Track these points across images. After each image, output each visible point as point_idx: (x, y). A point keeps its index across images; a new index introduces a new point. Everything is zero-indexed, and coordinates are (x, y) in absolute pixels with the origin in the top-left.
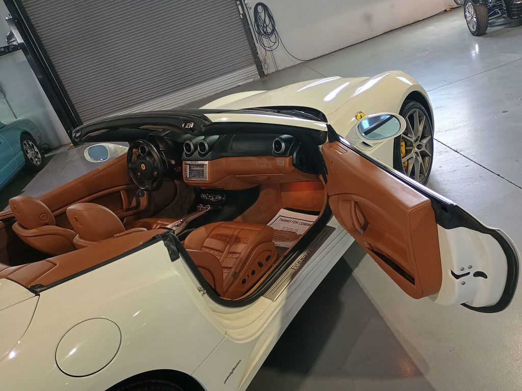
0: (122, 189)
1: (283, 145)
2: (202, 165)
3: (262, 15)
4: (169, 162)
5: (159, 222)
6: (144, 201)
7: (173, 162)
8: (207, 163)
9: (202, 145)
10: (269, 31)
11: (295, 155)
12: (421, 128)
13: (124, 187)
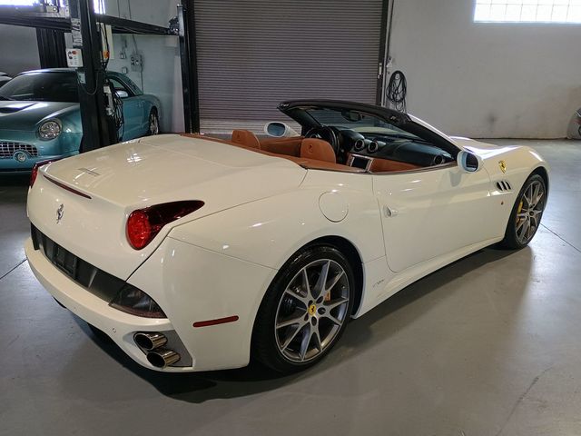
3: (398, 82)
7: (343, 151)
8: (372, 159)
10: (398, 98)
12: (538, 199)
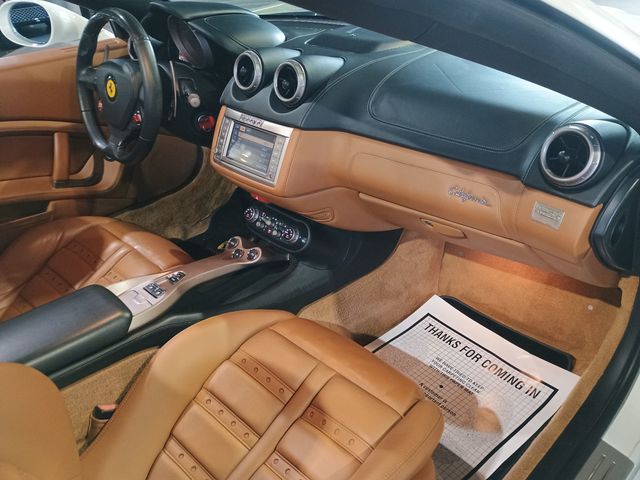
0: (60, 130)
1: (595, 158)
2: (272, 136)
4: (184, 98)
5: (127, 239)
6: (112, 172)
7: (194, 100)
8: (286, 131)
9: (288, 73)
11: (613, 207)
13: (66, 128)
